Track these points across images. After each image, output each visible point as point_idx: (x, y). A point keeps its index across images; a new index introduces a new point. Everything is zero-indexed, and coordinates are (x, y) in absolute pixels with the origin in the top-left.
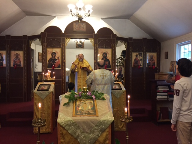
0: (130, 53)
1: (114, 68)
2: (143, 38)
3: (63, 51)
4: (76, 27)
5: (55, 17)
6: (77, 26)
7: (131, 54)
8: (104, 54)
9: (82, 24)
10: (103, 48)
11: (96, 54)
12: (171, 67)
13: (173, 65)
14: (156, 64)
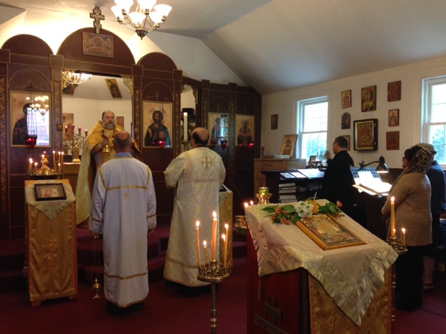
0: (204, 114)
1: (177, 146)
2: (230, 83)
3: (57, 102)
4: (88, 45)
5: (23, 10)
6: (91, 41)
7: (207, 115)
8: (157, 115)
9: (105, 39)
10: (153, 99)
11: (139, 113)
12: (284, 145)
13: (289, 142)
14: (253, 139)
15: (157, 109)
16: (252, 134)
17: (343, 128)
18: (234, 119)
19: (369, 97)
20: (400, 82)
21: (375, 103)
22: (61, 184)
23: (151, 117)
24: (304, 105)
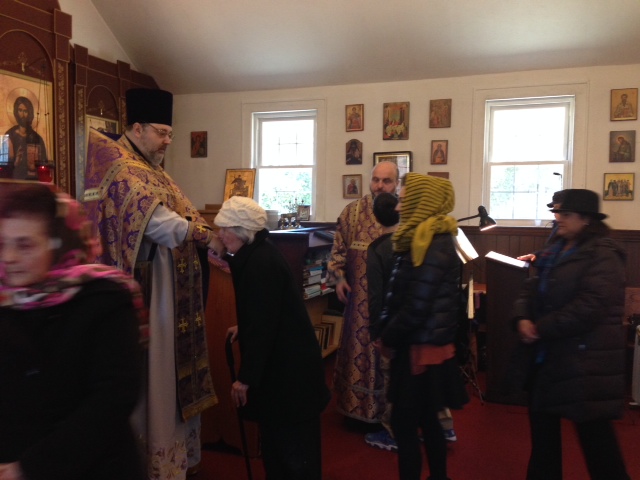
1: (63, 181)
2: (119, 62)
8: (22, 106)
10: (15, 70)
13: (240, 182)
17: (348, 163)
19: (398, 118)
20: (450, 100)
21: (407, 129)
24: (261, 120)
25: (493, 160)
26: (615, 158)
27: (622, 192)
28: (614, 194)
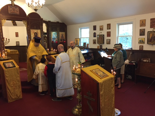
2: (57, 22)
4: (10, 10)
6: (11, 9)
7: (50, 33)
8: (35, 34)
9: (16, 8)
10: (34, 29)
11: (30, 34)
12: (76, 42)
13: (77, 41)
14: (65, 40)
15: (36, 32)
16: (65, 38)
17: (94, 37)
18: (59, 33)
22: (12, 62)
23: (34, 35)
24: (81, 29)
25: (119, 36)
26: (141, 35)
27: (142, 42)
28: (140, 43)
